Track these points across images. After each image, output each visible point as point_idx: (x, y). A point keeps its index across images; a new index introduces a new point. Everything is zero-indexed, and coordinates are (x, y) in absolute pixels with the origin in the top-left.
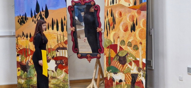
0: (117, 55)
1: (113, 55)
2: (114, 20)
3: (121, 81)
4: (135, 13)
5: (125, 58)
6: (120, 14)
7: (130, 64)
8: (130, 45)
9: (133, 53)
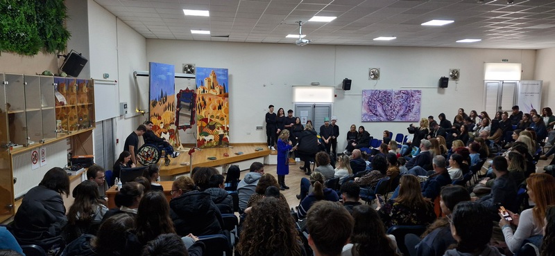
0: (208, 124)
1: (204, 124)
2: (205, 103)
3: (211, 140)
4: (221, 99)
5: (214, 125)
6: (210, 99)
7: (218, 129)
8: (218, 117)
9: (221, 122)
